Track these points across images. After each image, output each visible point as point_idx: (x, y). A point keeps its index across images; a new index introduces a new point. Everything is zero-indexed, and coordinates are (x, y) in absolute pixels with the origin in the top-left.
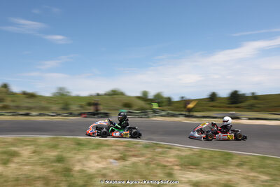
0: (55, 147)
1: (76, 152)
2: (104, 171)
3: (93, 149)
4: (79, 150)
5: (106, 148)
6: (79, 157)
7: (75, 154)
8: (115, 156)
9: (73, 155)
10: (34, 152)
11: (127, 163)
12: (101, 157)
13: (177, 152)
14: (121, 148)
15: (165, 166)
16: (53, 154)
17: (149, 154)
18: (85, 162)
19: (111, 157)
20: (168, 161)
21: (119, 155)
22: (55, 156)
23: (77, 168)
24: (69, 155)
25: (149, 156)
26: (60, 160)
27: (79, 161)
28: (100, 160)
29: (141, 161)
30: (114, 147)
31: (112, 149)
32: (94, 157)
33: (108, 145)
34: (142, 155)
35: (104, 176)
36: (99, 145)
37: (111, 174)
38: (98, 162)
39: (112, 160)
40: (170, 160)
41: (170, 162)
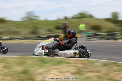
1: (39, 67)
3: (54, 65)
4: (42, 66)
5: (66, 65)
6: (41, 71)
8: (72, 71)
9: (36, 70)
10: (5, 67)
11: (82, 77)
12: (61, 72)
16: (19, 69)
17: (104, 70)
19: (68, 72)
21: (75, 71)
22: (21, 70)
24: (33, 69)
26: (25, 72)
27: (41, 74)
28: (59, 74)
29: (95, 76)
30: (72, 65)
31: (70, 66)
32: (54, 71)
33: (68, 63)
34: (98, 71)
36: (60, 63)
39: (69, 74)
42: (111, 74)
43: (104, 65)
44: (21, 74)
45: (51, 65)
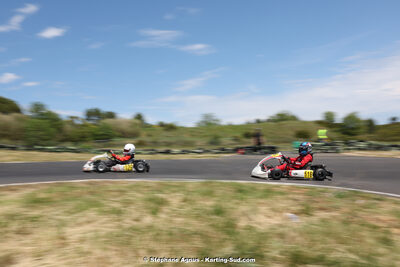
0: (209, 194)
1: (237, 201)
2: (281, 230)
3: (261, 198)
4: (242, 199)
5: (279, 197)
6: (243, 208)
7: (237, 204)
8: (293, 208)
9: (234, 206)
10: (185, 200)
11: (314, 219)
12: (274, 210)
13: (393, 206)
14: (301, 197)
15: (375, 227)
16: (209, 203)
17: (345, 206)
18: (252, 216)
19: (288, 210)
20: (378, 220)
21: (299, 208)
22: (211, 207)
23: (242, 223)
24: (230, 205)
25: (346, 210)
26: (219, 212)
27: (244, 214)
28: (272, 213)
29: (334, 217)
30: (291, 196)
31: (288, 199)
32: (263, 209)
33: (282, 193)
34: (336, 208)
35: (282, 236)
36: (268, 192)
37: (293, 234)
38: (269, 217)
40: (381, 217)
41: (384, 221)
42: (360, 213)
43: (340, 196)
44: (212, 214)
45: (257, 198)
